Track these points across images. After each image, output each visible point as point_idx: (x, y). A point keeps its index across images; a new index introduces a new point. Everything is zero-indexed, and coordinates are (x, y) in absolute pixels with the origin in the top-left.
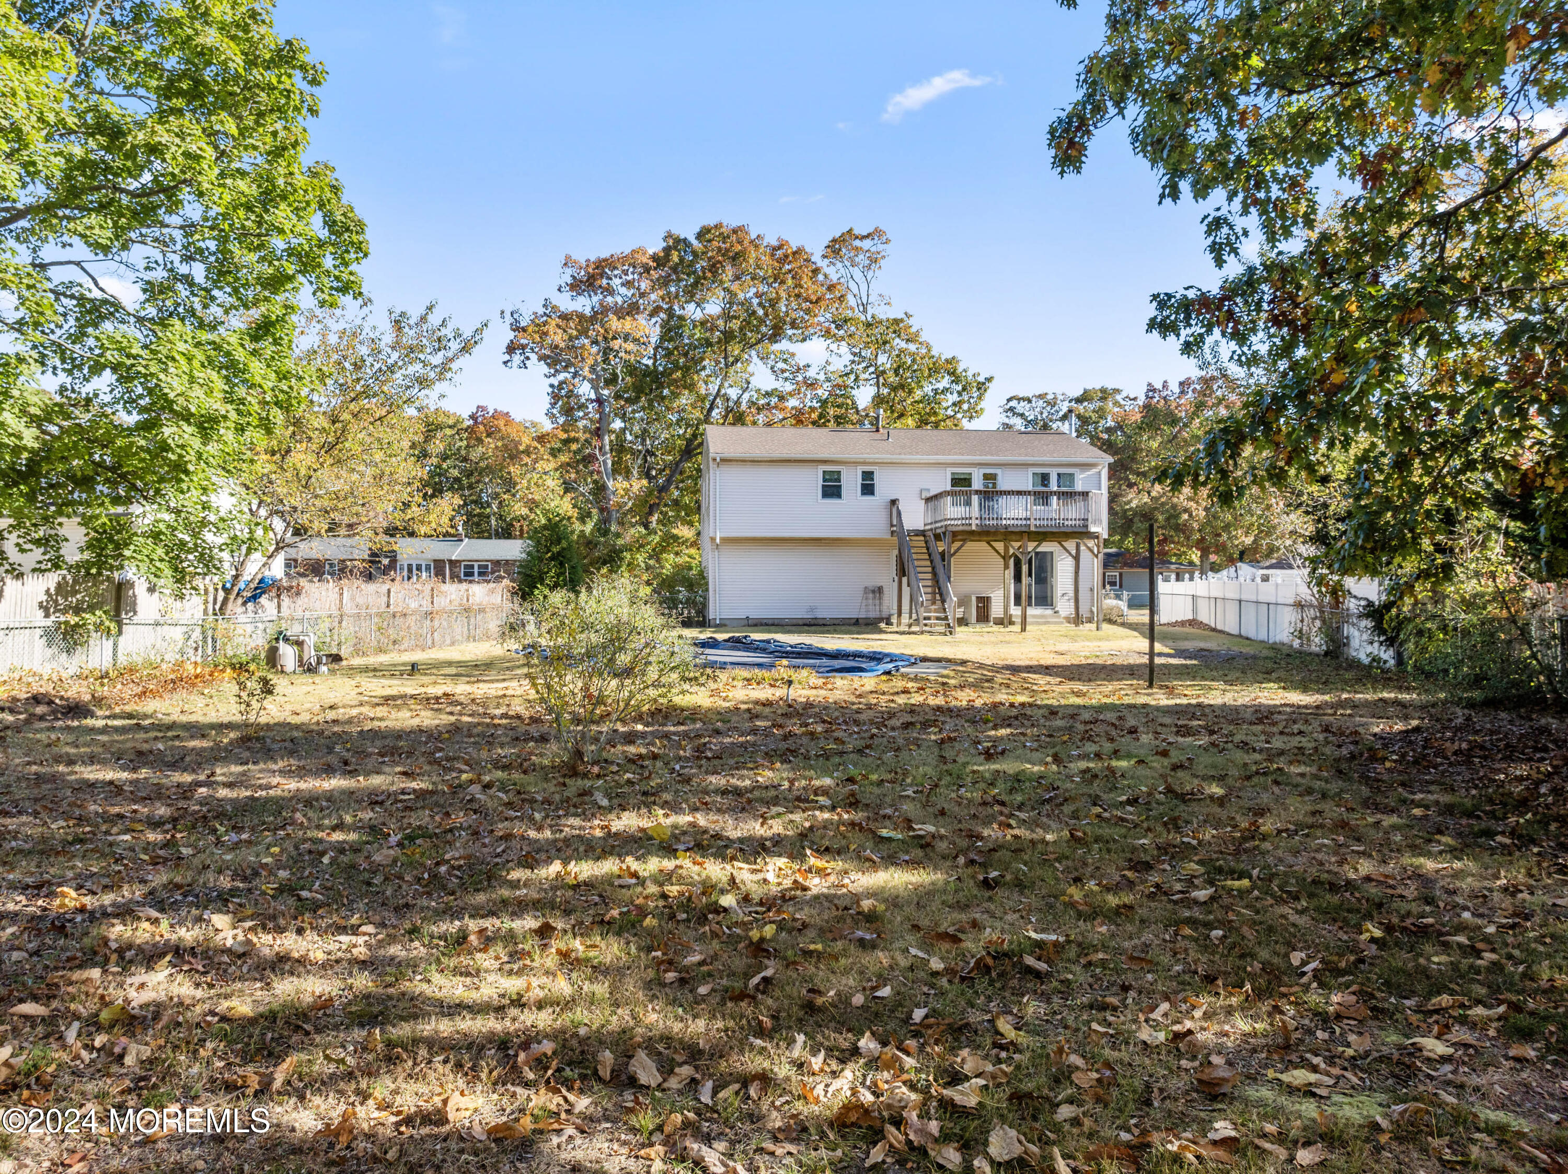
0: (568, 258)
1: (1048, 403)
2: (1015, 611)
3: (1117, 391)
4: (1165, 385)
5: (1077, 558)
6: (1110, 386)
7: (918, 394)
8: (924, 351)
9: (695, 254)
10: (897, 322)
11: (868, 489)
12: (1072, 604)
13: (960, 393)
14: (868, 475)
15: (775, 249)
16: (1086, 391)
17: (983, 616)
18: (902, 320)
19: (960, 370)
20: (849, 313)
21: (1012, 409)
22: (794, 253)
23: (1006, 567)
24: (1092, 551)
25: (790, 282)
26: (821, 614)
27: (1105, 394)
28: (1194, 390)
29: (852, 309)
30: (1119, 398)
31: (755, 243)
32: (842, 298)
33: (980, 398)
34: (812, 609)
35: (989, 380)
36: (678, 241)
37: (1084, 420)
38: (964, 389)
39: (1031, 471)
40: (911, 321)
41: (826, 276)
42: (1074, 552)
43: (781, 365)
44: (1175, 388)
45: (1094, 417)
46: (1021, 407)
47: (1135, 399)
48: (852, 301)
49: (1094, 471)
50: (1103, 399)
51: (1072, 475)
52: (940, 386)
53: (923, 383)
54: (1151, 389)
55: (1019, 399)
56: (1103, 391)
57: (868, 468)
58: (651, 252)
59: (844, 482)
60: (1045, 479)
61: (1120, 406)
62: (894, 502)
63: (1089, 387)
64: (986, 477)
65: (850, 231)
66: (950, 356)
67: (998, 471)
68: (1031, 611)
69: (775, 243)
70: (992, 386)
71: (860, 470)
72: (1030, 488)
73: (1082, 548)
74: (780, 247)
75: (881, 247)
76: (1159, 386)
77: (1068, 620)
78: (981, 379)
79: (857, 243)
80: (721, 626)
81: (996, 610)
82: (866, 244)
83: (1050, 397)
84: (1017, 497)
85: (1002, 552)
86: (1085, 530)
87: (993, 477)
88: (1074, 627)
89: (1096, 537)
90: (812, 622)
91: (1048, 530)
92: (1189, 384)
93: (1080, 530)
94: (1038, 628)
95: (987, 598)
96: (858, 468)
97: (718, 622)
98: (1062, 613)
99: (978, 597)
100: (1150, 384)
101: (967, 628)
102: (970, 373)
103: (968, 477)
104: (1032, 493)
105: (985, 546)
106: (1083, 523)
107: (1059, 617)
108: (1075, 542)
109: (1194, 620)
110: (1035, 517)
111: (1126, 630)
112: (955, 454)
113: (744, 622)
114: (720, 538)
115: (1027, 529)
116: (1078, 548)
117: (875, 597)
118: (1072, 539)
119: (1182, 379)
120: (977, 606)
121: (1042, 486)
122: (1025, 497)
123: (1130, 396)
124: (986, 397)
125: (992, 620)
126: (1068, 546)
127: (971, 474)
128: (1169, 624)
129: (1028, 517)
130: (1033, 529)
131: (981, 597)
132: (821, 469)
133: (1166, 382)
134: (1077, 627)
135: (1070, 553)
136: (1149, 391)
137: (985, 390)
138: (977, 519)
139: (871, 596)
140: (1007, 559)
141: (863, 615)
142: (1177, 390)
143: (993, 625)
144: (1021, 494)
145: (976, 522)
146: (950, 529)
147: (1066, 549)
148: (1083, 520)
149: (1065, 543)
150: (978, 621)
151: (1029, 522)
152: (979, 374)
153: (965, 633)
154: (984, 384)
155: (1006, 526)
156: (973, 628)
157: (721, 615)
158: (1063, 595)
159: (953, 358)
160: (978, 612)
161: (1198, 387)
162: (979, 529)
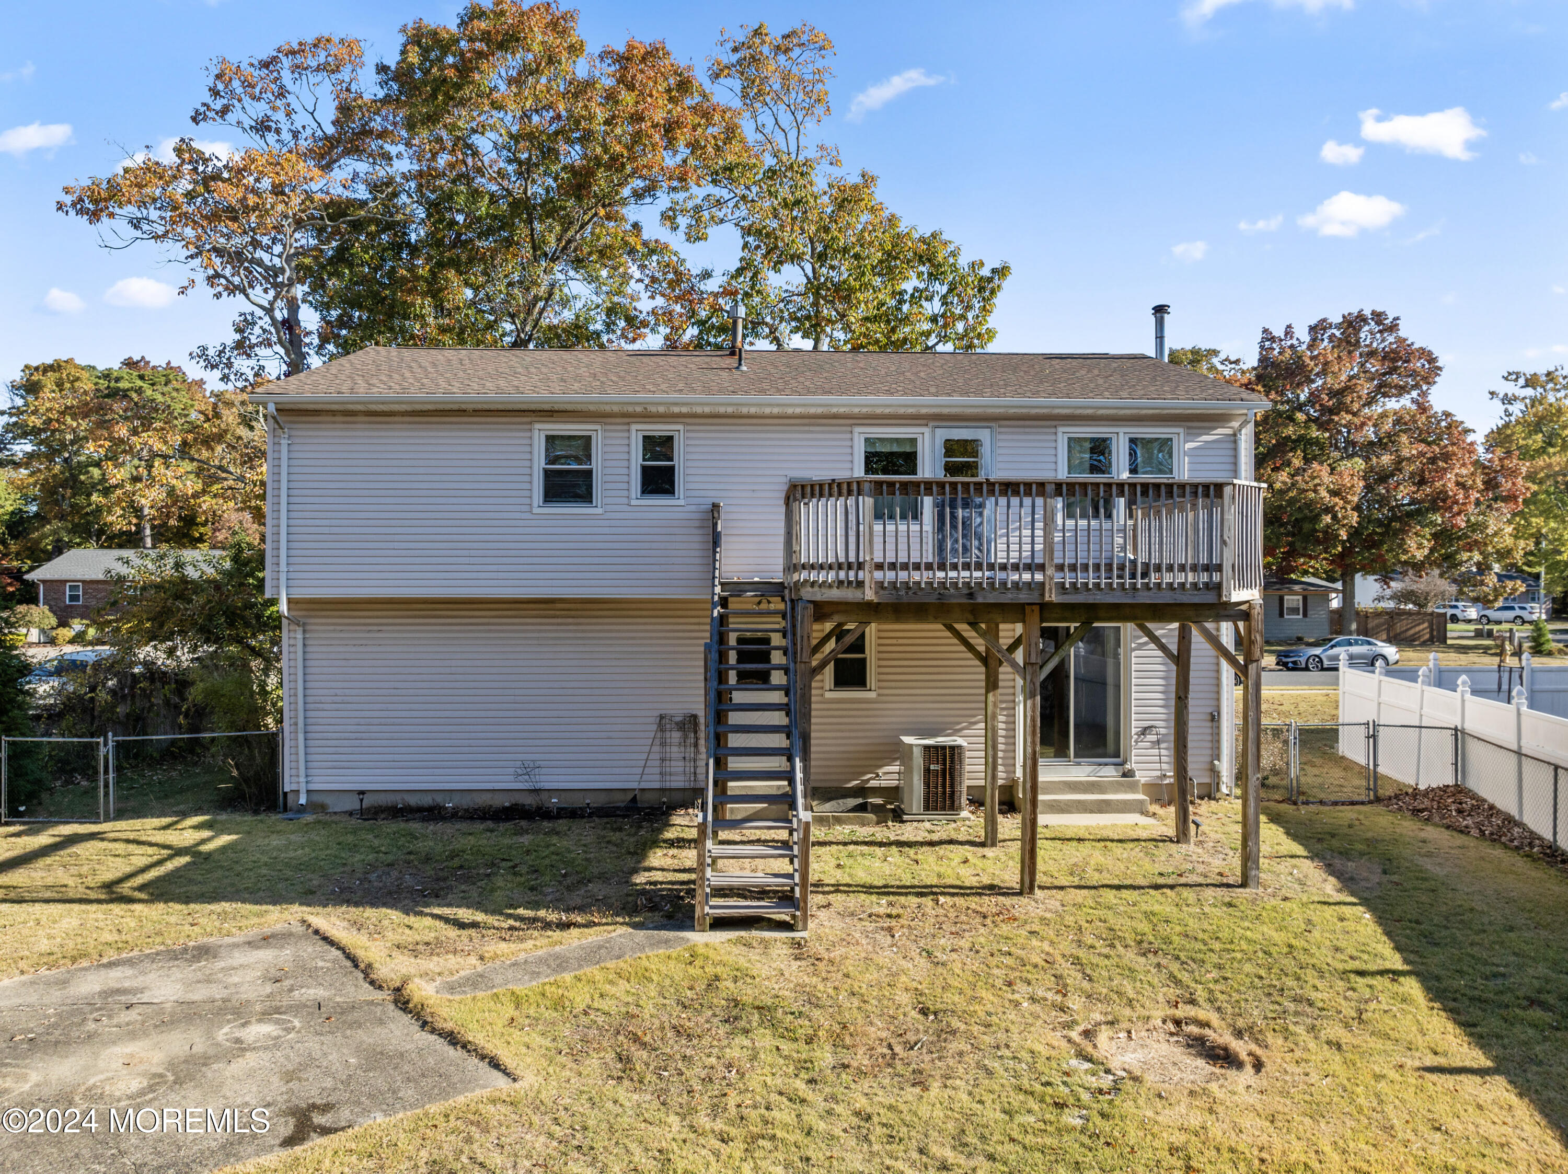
3: (1215, 353)
4: (1289, 330)
5: (1181, 657)
6: (1204, 346)
11: (658, 480)
12: (1166, 753)
14: (659, 447)
17: (942, 793)
23: (991, 685)
24: (1222, 648)
26: (553, 779)
27: (1197, 356)
28: (1332, 338)
30: (1215, 361)
33: (985, 307)
34: (527, 770)
35: (1002, 272)
38: (953, 291)
39: (1064, 434)
40: (873, 188)
42: (1174, 648)
44: (1303, 335)
47: (1237, 362)
49: (1219, 431)
50: (1194, 362)
51: (1165, 444)
52: (907, 286)
54: (1268, 338)
56: (1195, 352)
57: (659, 429)
59: (597, 464)
60: (1100, 448)
61: (1217, 371)
62: (712, 514)
64: (951, 447)
66: (929, 232)
67: (983, 435)
70: (1008, 284)
71: (637, 433)
72: (1062, 474)
73: (1197, 638)
76: (1279, 332)
77: (1156, 793)
78: (985, 272)
80: (316, 806)
81: (974, 772)
84: (1003, 501)
85: (980, 645)
86: (1210, 598)
87: (969, 447)
88: (1173, 847)
89: (1242, 614)
90: (529, 801)
91: (1099, 598)
92: (1325, 329)
93: (1196, 600)
94: (1074, 853)
95: (953, 748)
96: (634, 427)
97: (303, 801)
98: (1142, 777)
99: (927, 748)
100: (1265, 331)
101: (893, 832)
102: (963, 262)
103: (908, 449)
104: (1050, 489)
105: (935, 630)
106: (1204, 577)
107: (1133, 787)
108: (1175, 625)
109: (1459, 791)
110: (1058, 560)
111: (1330, 887)
112: (877, 392)
113: (353, 804)
114: (289, 601)
115: (1034, 598)
116: (1184, 638)
117: (685, 738)
118: (1171, 620)
119: (1313, 322)
120: (927, 771)
121: (1094, 469)
122: (1027, 501)
123: (1233, 358)
124: (999, 300)
125: (964, 801)
126: (1158, 633)
127: (913, 441)
128: (1397, 797)
129: (1038, 560)
130: (1052, 596)
131: (936, 748)
132: (541, 431)
133: (1289, 326)
134: (1183, 847)
135: (1163, 647)
136: (1263, 340)
137: (993, 292)
138: (879, 567)
139: (676, 735)
140: (992, 663)
141: (653, 782)
142: (1306, 338)
143: (965, 814)
144: (1016, 493)
145: (878, 575)
146: (807, 593)
147: (1154, 639)
148: (1207, 568)
149: (1150, 625)
150: (927, 808)
151: (1039, 577)
152: (982, 264)
153: (853, 901)
154: (990, 280)
155: (971, 591)
156: (900, 844)
157: (313, 787)
158: (1145, 731)
159: (934, 236)
160: (927, 784)
161: (1338, 333)
162: (886, 598)
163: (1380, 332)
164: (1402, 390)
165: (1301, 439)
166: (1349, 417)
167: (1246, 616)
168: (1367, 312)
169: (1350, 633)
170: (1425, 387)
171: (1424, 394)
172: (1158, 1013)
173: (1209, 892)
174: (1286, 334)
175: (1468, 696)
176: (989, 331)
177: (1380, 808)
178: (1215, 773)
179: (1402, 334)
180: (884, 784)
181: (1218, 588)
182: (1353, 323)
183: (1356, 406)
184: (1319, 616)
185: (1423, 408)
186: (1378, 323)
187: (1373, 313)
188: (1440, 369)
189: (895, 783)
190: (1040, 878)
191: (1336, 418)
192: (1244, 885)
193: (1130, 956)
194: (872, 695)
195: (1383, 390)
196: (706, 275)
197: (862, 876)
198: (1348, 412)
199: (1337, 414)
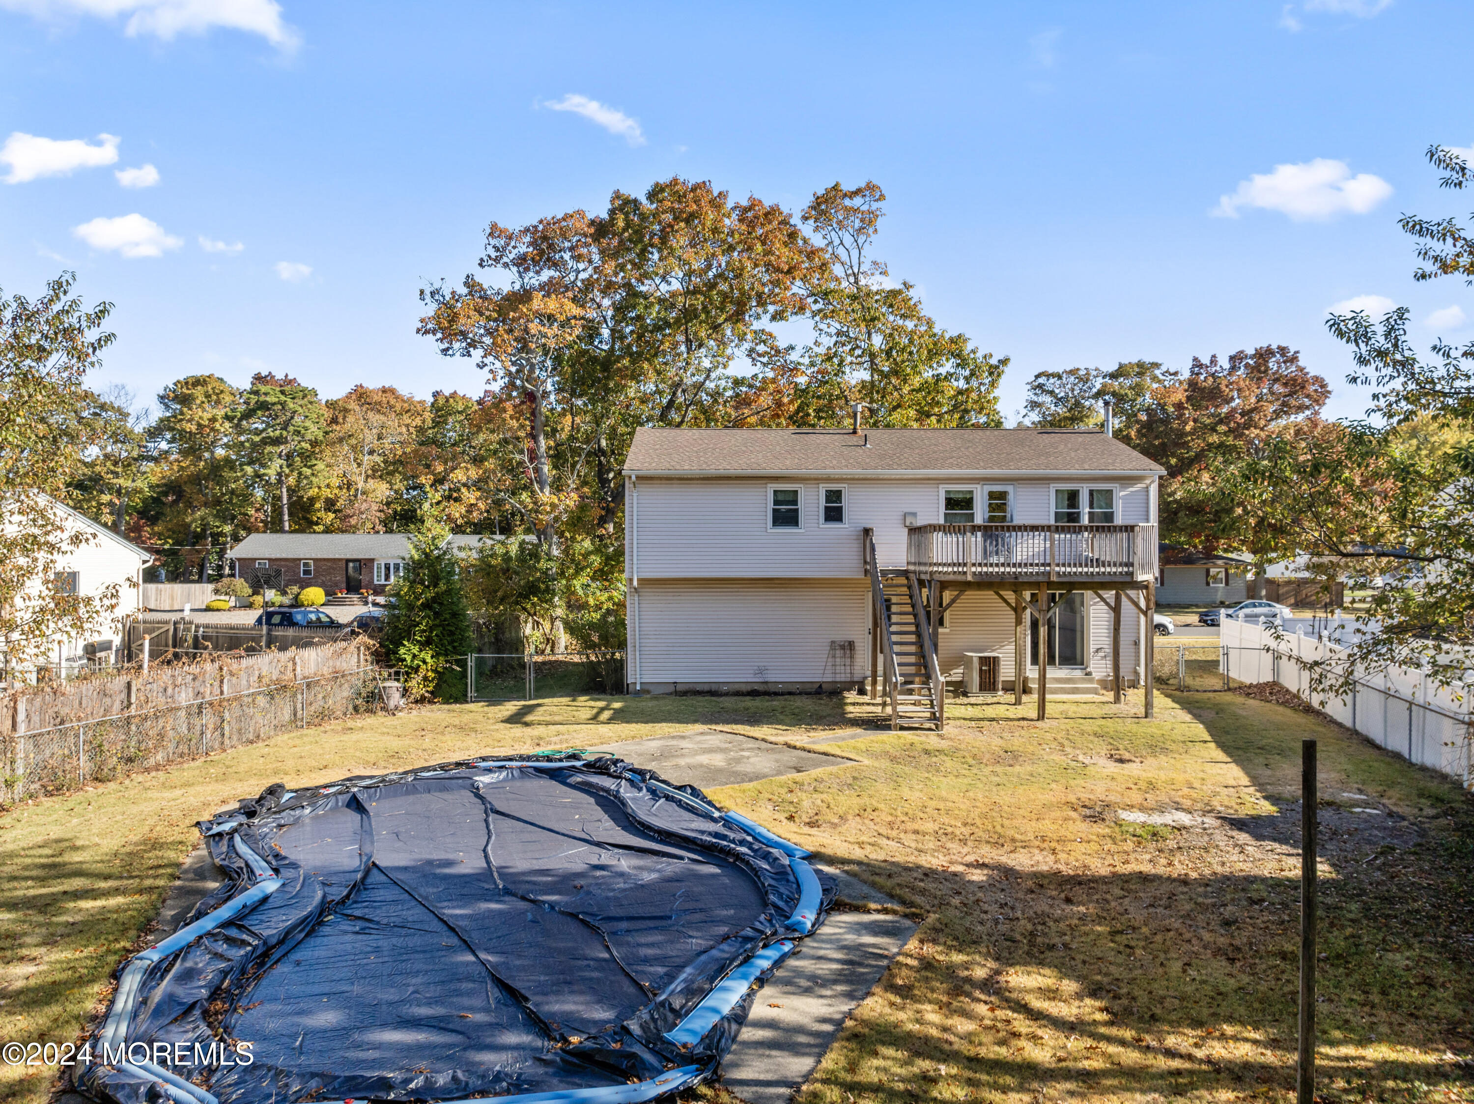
0: (494, 226)
1: (1080, 379)
2: (1032, 673)
3: (1157, 365)
4: (1214, 360)
5: (1116, 610)
6: (1148, 359)
7: (916, 381)
8: (923, 328)
9: (643, 217)
10: (894, 293)
11: (834, 514)
12: (1109, 663)
13: (967, 380)
14: (834, 496)
15: (746, 210)
16: (1121, 366)
17: (989, 683)
18: (899, 292)
19: (965, 353)
20: (832, 285)
21: (1040, 386)
22: (766, 214)
23: (1019, 622)
24: (1137, 605)
25: (759, 248)
26: (774, 676)
27: (1142, 369)
28: (1247, 366)
29: (837, 279)
30: (1157, 372)
31: (717, 203)
32: (823, 267)
33: (993, 384)
34: (761, 671)
35: (1004, 362)
36: (627, 202)
37: (1120, 398)
38: (972, 374)
39: (1054, 487)
40: (911, 293)
41: (805, 241)
42: (1113, 604)
43: (761, 348)
44: (1224, 363)
45: (1130, 394)
46: (1051, 384)
47: (1176, 374)
48: (838, 270)
49: (1140, 486)
50: (1140, 374)
51: (1110, 492)
52: (943, 371)
53: (921, 367)
54: (1197, 364)
55: (1049, 376)
56: (1140, 365)
57: (834, 487)
58: (591, 216)
59: (801, 505)
60: (1073, 500)
61: (1159, 381)
62: (867, 532)
63: (1125, 361)
64: (992, 495)
65: (835, 188)
66: (956, 334)
67: (1009, 489)
68: (1052, 673)
69: (745, 203)
70: (1008, 370)
71: (823, 488)
73: (1124, 599)
74: (750, 208)
75: (875, 206)
76: (1206, 361)
77: (1104, 684)
78: (994, 361)
79: (847, 202)
80: (645, 691)
81: (1006, 672)
82: (857, 201)
83: (1082, 373)
84: (1031, 534)
85: (1013, 602)
86: (1128, 579)
87: (1003, 495)
88: (1112, 706)
89: (1145, 586)
90: (761, 688)
91: (1076, 579)
92: (1242, 359)
93: (1121, 580)
94: (1062, 707)
95: (994, 658)
96: (821, 486)
97: (638, 688)
98: (1096, 675)
99: (980, 658)
100: (1195, 359)
101: (965, 700)
102: (980, 355)
103: (968, 496)
104: (1053, 529)
105: (990, 594)
106: (1126, 569)
107: (1091, 681)
108: (1114, 592)
109: (1275, 683)
110: (1057, 561)
111: (1188, 717)
112: (951, 466)
113: (671, 689)
114: (639, 580)
115: (1045, 579)
116: (1118, 598)
117: (845, 654)
118: (1112, 589)
119: (1233, 353)
120: (981, 670)
121: (1069, 507)
122: (1043, 534)
123: (1172, 371)
124: (1003, 380)
125: (1000, 687)
126: (1105, 596)
127: (971, 492)
128: (1240, 688)
129: (1048, 561)
130: (1054, 578)
131: (985, 658)
132: (772, 487)
133: (1214, 356)
134: (1117, 705)
135: (1107, 604)
136: (1194, 366)
137: (999, 375)
138: (974, 565)
139: (839, 653)
140: (1019, 611)
141: (828, 678)
142: (1227, 366)
143: (1000, 693)
144: (1037, 530)
145: (973, 569)
146: (936, 577)
147: (1103, 600)
148: (1126, 565)
149: (1100, 592)
150: (981, 690)
151: (1048, 568)
152: (991, 356)
153: (958, 723)
154: (997, 367)
155: (1016, 576)
156: (972, 705)
157: (643, 681)
158: (1098, 650)
159: (959, 336)
160: (981, 677)
161: (1251, 362)
162: (978, 579)
163: (1285, 362)
164: (1301, 408)
165: (1221, 445)
166: (1257, 431)
167: (1147, 587)
168: (1274, 347)
169: (1261, 598)
170: (1317, 408)
171: (1316, 413)
172: (1103, 753)
173: (1129, 720)
174: (1212, 362)
175: (1302, 636)
176: (994, 398)
177: (1230, 693)
178: (1137, 674)
179: (1301, 363)
180: (954, 679)
181: (1131, 574)
182: (1263, 355)
183: (1262, 423)
184: (1238, 585)
185: (1314, 423)
186: (1283, 355)
187: (1279, 347)
188: (1329, 392)
189: (960, 679)
190: (1046, 715)
191: (1247, 432)
192: (1146, 717)
193: (1091, 738)
194: (947, 630)
195: (1285, 409)
196: (792, 348)
197: (958, 715)
198: (1255, 428)
199: (1248, 429)
